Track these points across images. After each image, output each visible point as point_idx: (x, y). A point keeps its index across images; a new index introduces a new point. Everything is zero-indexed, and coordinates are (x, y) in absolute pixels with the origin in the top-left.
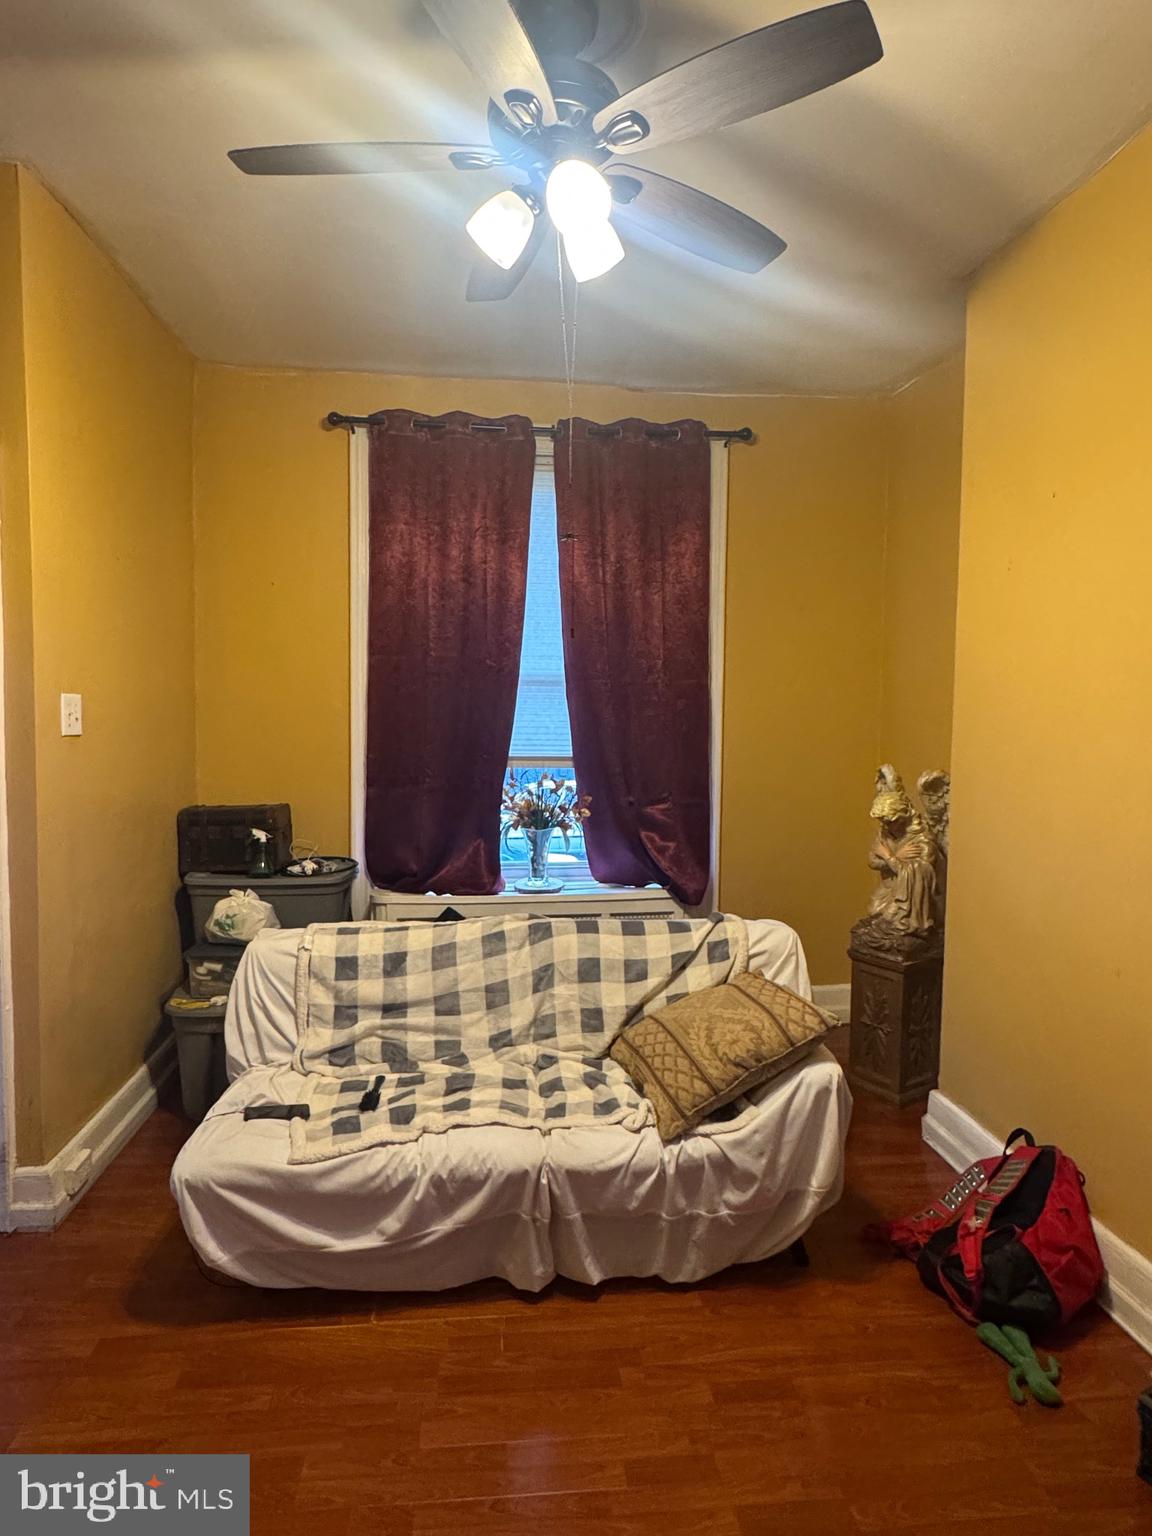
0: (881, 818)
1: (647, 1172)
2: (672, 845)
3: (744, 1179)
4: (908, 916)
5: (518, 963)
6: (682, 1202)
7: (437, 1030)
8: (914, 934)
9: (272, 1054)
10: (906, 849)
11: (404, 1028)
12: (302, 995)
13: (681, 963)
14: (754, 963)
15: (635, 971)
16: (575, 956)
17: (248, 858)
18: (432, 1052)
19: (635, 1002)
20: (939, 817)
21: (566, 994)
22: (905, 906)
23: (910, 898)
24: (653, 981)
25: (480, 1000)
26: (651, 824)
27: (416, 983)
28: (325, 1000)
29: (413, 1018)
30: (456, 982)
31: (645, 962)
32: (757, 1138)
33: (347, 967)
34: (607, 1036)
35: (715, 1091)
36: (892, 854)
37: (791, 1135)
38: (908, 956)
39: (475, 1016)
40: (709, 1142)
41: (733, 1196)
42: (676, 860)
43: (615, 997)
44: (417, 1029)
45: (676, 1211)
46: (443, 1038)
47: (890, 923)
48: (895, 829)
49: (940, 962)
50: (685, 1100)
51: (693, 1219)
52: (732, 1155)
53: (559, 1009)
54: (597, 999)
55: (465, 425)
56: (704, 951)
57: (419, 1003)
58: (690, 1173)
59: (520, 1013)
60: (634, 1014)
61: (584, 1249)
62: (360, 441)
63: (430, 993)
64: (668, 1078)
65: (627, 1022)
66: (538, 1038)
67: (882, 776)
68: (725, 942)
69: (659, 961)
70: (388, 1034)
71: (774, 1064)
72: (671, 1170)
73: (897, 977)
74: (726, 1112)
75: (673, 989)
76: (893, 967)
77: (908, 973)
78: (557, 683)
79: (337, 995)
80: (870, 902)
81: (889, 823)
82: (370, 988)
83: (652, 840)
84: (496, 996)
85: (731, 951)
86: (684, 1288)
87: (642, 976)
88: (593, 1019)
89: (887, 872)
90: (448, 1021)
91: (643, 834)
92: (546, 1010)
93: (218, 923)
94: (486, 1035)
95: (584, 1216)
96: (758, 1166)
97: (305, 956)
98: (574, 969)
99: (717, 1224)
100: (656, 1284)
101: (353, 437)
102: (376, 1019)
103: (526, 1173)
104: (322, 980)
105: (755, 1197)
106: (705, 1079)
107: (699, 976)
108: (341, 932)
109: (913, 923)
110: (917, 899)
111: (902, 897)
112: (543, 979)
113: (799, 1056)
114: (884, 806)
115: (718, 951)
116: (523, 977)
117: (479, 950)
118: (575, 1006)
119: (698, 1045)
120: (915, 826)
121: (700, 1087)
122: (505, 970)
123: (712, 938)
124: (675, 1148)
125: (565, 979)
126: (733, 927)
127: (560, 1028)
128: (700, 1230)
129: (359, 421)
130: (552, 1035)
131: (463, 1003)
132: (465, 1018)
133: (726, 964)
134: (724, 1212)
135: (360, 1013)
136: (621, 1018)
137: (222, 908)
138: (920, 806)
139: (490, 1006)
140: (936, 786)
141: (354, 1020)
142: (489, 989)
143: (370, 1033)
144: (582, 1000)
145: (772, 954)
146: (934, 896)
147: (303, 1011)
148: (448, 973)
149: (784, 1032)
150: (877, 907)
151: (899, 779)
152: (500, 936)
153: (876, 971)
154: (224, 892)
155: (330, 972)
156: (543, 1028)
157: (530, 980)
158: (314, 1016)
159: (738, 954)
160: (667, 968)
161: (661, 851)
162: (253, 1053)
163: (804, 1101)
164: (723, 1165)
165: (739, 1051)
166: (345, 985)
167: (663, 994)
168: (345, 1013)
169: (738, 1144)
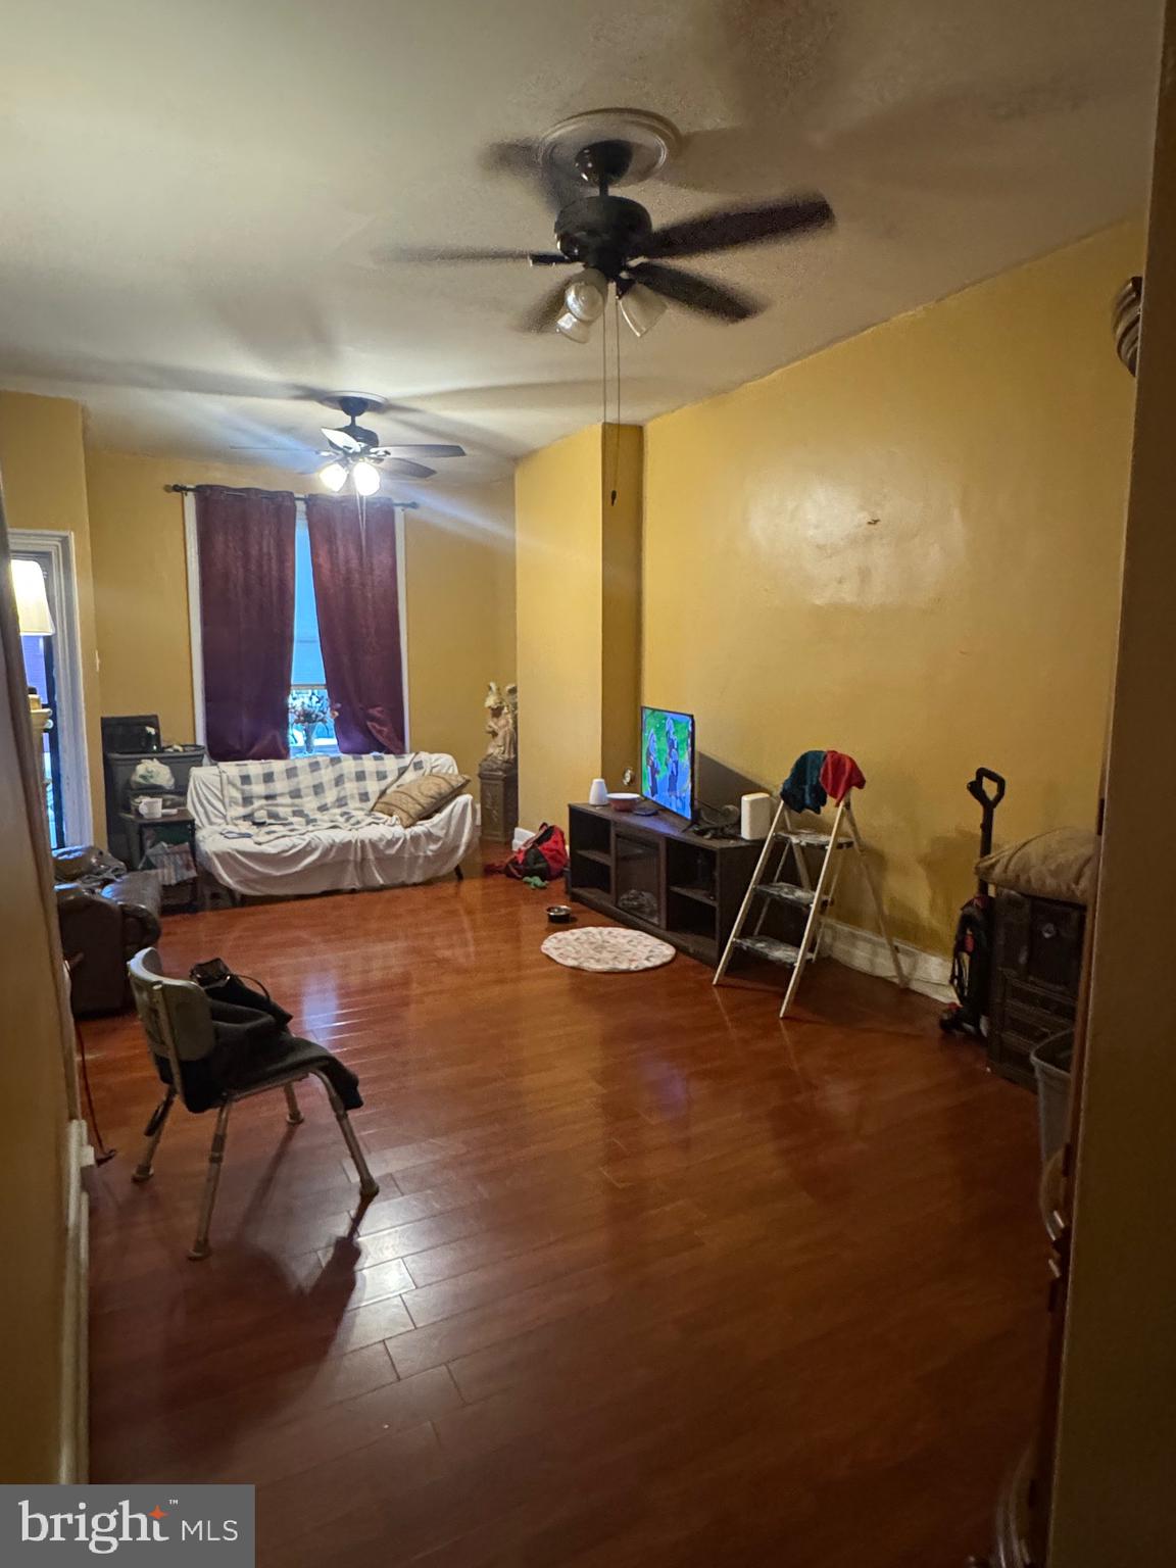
0: (490, 707)
1: (398, 839)
2: (385, 729)
3: (437, 839)
4: (504, 753)
5: (327, 775)
6: (412, 850)
7: (292, 805)
8: (507, 762)
9: (214, 819)
10: (502, 722)
11: (277, 805)
12: (225, 792)
13: (402, 771)
14: (434, 771)
15: (381, 776)
16: (353, 770)
17: (143, 744)
18: (291, 814)
19: (383, 788)
20: (515, 706)
21: (351, 787)
22: (502, 748)
23: (504, 745)
24: (390, 779)
25: (311, 791)
26: (373, 719)
27: (280, 786)
28: (238, 795)
29: (280, 800)
30: (298, 783)
31: (385, 772)
32: (441, 823)
33: (246, 779)
34: (371, 804)
35: (424, 808)
36: (496, 724)
37: (454, 822)
38: (505, 771)
39: (309, 798)
40: (421, 828)
41: (433, 847)
42: (388, 738)
43: (373, 787)
44: (282, 805)
45: (411, 854)
46: (296, 809)
47: (496, 758)
48: (497, 712)
49: (517, 775)
50: (412, 812)
51: (419, 856)
52: (431, 830)
53: (348, 794)
54: (365, 788)
55: (256, 495)
56: (412, 766)
57: (282, 795)
58: (415, 839)
59: (330, 796)
60: (383, 793)
61: (375, 872)
62: (190, 500)
63: (287, 790)
64: (404, 807)
65: (380, 797)
66: (340, 806)
67: (490, 688)
68: (421, 762)
69: (392, 771)
70: (270, 808)
71: (445, 797)
72: (408, 837)
73: (500, 783)
74: (427, 815)
75: (398, 783)
76: (497, 778)
77: (505, 780)
78: (314, 642)
79: (243, 792)
80: (486, 748)
81: (493, 709)
82: (258, 788)
83: (374, 727)
84: (318, 789)
85: (424, 765)
86: (415, 885)
87: (385, 777)
88: (364, 797)
89: (494, 734)
90: (297, 801)
91: (369, 723)
92: (342, 794)
93: (143, 777)
94: (316, 807)
95: (376, 858)
96: (441, 833)
97: (224, 776)
98: (354, 775)
99: (426, 857)
100: (403, 885)
101: (186, 498)
102: (263, 802)
103: (350, 842)
104: (234, 785)
105: (440, 848)
106: (419, 804)
107: (409, 776)
108: (238, 765)
109: (506, 756)
110: (507, 745)
111: (500, 744)
112: (339, 781)
113: (456, 792)
114: (491, 701)
115: (418, 766)
116: (330, 781)
117: (308, 769)
118: (355, 791)
119: (415, 793)
120: (505, 710)
121: (419, 807)
122: (321, 777)
123: (416, 760)
124: (409, 830)
125: (350, 780)
126: (423, 756)
127: (349, 802)
128: (421, 861)
129: (189, 490)
130: (346, 804)
131: (302, 794)
132: (305, 799)
133: (421, 772)
134: (429, 853)
135: (255, 801)
136: (378, 795)
137: (141, 769)
138: (508, 700)
139: (316, 794)
140: (513, 691)
141: (252, 803)
142: (314, 786)
143: (261, 808)
144: (358, 788)
145: (443, 766)
146: (514, 744)
147: (227, 800)
148: (295, 780)
149: (449, 783)
150: (491, 751)
151: (498, 689)
152: (317, 763)
153: (493, 782)
154: (138, 761)
155: (238, 782)
156: (341, 802)
157: (333, 782)
158: (233, 801)
159: (427, 768)
160: (396, 773)
161: (380, 732)
162: (204, 820)
163: (458, 810)
164: (429, 836)
165: (432, 793)
166: (246, 787)
167: (395, 785)
168: (247, 800)
169: (433, 826)
